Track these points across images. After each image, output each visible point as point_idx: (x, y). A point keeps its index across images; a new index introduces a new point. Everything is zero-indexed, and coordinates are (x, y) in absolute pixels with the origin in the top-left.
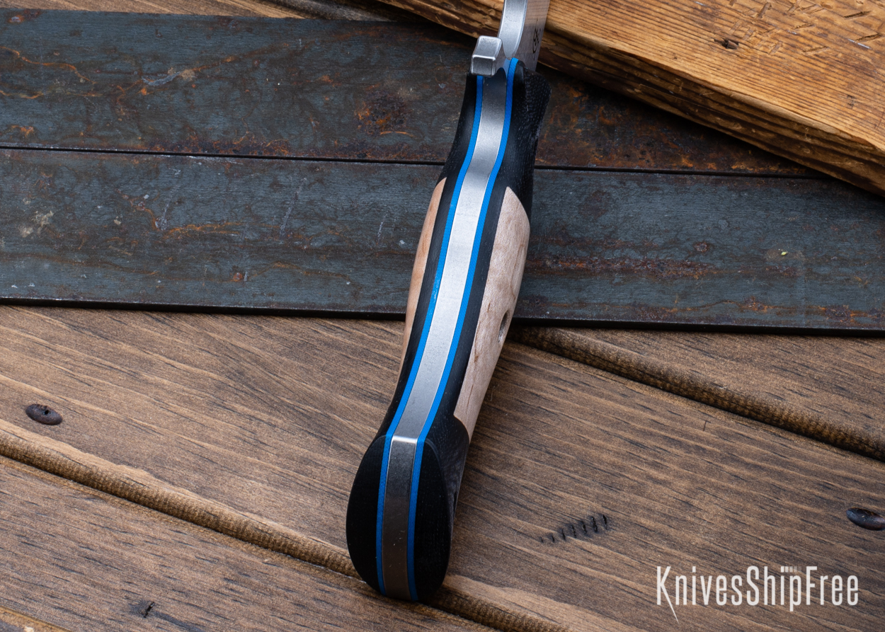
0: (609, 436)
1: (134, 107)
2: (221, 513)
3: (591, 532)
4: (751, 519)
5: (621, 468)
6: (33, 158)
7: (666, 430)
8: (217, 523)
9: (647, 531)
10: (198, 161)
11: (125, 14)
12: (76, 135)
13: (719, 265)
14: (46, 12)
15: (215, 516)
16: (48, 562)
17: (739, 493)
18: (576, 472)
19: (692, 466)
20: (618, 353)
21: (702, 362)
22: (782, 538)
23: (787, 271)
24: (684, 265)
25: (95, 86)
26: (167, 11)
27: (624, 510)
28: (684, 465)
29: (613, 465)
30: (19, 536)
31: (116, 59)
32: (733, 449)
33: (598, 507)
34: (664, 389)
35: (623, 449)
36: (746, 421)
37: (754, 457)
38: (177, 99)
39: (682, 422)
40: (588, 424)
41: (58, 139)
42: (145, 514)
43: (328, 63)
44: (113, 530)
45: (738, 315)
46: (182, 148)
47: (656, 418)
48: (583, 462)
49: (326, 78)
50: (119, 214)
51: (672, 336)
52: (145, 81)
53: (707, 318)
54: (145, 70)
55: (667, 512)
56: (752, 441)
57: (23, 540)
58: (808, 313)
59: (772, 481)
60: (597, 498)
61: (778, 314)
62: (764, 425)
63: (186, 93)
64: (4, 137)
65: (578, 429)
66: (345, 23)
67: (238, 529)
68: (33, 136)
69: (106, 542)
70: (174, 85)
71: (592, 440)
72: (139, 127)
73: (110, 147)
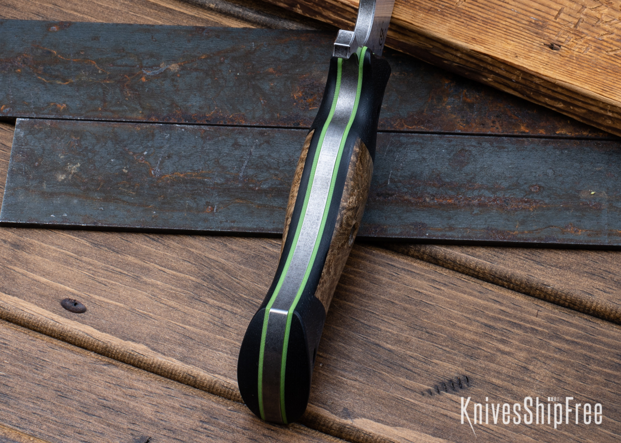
0: (470, 321)
1: (136, 90)
2: (198, 375)
3: (457, 388)
4: (570, 379)
5: (479, 343)
6: (66, 126)
7: (510, 317)
8: (195, 382)
9: (497, 387)
10: (181, 128)
11: (131, 25)
12: (96, 110)
13: (547, 201)
14: (75, 23)
15: (194, 377)
16: (76, 409)
17: (561, 361)
18: (447, 346)
19: (529, 342)
20: (477, 263)
21: (536, 269)
22: (592, 393)
23: (595, 206)
24: (522, 201)
25: (109, 75)
26: (160, 23)
27: (481, 372)
28: (523, 341)
29: (473, 341)
30: (55, 391)
31: (124, 56)
32: (557, 330)
33: (462, 370)
34: (509, 288)
35: (480, 330)
36: (566, 311)
37: (572, 335)
38: (167, 85)
39: (521, 311)
40: (455, 312)
41: (83, 112)
42: (144, 375)
43: (272, 60)
44: (122, 387)
45: (561, 236)
46: (170, 119)
47: (503, 308)
48: (452, 339)
49: (271, 70)
50: (126, 165)
51: (515, 251)
52: (144, 72)
53: (539, 238)
54: (144, 65)
55: (510, 374)
56: (571, 324)
57: (59, 393)
58: (609, 235)
59: (584, 352)
60: (462, 364)
61: (589, 235)
62: (579, 313)
63: (173, 80)
64: (46, 111)
65: (449, 316)
66: (285, 31)
67: (210, 386)
68: (66, 110)
69: (117, 395)
70: (165, 75)
71: (459, 324)
72: (140, 104)
73: (119, 118)
